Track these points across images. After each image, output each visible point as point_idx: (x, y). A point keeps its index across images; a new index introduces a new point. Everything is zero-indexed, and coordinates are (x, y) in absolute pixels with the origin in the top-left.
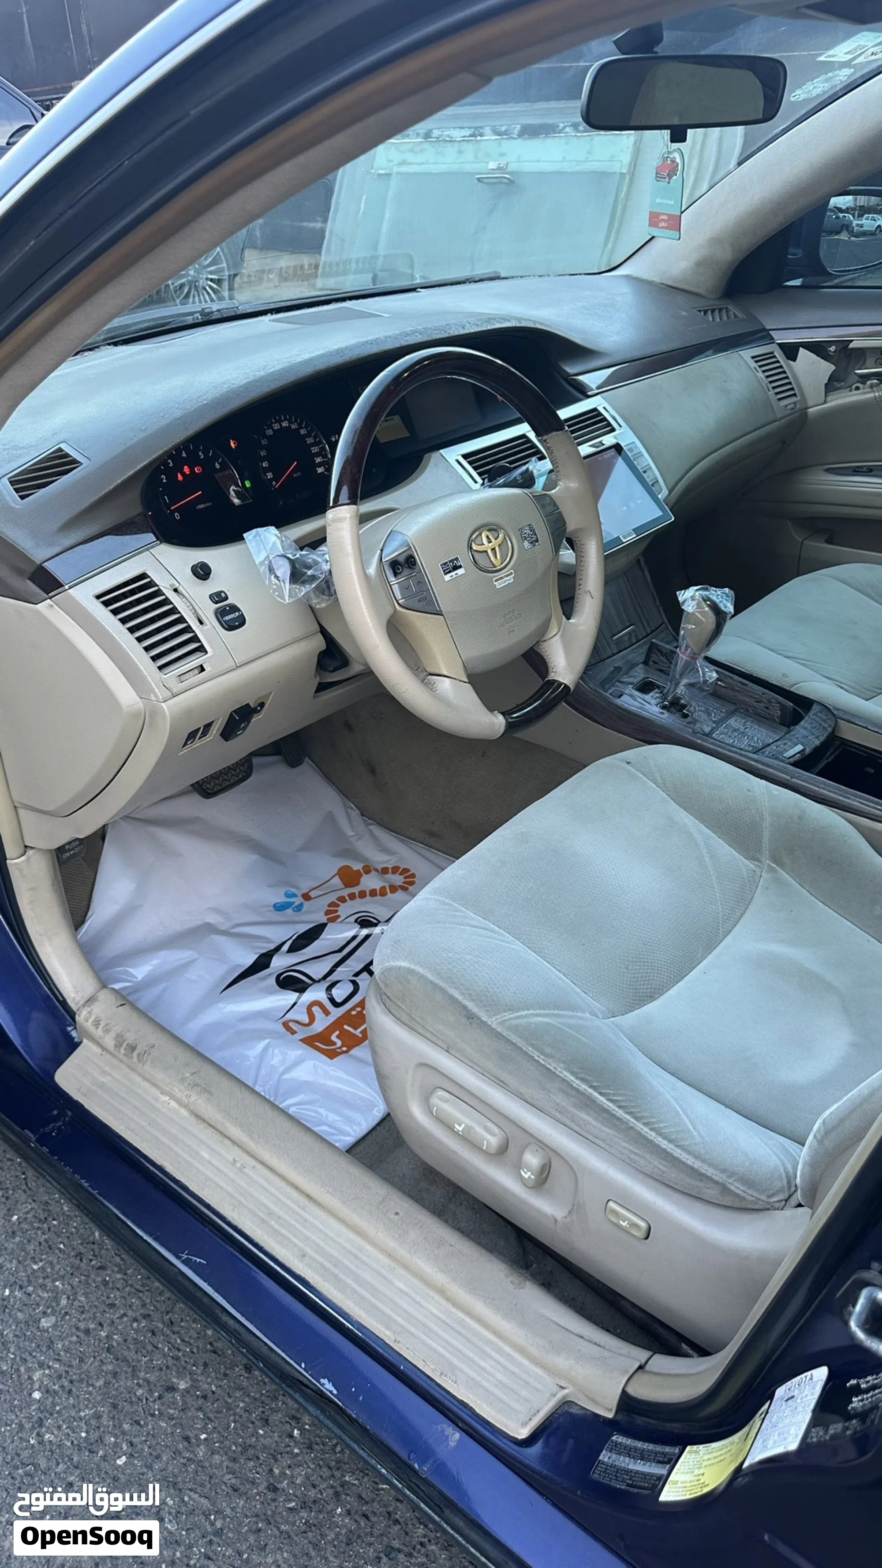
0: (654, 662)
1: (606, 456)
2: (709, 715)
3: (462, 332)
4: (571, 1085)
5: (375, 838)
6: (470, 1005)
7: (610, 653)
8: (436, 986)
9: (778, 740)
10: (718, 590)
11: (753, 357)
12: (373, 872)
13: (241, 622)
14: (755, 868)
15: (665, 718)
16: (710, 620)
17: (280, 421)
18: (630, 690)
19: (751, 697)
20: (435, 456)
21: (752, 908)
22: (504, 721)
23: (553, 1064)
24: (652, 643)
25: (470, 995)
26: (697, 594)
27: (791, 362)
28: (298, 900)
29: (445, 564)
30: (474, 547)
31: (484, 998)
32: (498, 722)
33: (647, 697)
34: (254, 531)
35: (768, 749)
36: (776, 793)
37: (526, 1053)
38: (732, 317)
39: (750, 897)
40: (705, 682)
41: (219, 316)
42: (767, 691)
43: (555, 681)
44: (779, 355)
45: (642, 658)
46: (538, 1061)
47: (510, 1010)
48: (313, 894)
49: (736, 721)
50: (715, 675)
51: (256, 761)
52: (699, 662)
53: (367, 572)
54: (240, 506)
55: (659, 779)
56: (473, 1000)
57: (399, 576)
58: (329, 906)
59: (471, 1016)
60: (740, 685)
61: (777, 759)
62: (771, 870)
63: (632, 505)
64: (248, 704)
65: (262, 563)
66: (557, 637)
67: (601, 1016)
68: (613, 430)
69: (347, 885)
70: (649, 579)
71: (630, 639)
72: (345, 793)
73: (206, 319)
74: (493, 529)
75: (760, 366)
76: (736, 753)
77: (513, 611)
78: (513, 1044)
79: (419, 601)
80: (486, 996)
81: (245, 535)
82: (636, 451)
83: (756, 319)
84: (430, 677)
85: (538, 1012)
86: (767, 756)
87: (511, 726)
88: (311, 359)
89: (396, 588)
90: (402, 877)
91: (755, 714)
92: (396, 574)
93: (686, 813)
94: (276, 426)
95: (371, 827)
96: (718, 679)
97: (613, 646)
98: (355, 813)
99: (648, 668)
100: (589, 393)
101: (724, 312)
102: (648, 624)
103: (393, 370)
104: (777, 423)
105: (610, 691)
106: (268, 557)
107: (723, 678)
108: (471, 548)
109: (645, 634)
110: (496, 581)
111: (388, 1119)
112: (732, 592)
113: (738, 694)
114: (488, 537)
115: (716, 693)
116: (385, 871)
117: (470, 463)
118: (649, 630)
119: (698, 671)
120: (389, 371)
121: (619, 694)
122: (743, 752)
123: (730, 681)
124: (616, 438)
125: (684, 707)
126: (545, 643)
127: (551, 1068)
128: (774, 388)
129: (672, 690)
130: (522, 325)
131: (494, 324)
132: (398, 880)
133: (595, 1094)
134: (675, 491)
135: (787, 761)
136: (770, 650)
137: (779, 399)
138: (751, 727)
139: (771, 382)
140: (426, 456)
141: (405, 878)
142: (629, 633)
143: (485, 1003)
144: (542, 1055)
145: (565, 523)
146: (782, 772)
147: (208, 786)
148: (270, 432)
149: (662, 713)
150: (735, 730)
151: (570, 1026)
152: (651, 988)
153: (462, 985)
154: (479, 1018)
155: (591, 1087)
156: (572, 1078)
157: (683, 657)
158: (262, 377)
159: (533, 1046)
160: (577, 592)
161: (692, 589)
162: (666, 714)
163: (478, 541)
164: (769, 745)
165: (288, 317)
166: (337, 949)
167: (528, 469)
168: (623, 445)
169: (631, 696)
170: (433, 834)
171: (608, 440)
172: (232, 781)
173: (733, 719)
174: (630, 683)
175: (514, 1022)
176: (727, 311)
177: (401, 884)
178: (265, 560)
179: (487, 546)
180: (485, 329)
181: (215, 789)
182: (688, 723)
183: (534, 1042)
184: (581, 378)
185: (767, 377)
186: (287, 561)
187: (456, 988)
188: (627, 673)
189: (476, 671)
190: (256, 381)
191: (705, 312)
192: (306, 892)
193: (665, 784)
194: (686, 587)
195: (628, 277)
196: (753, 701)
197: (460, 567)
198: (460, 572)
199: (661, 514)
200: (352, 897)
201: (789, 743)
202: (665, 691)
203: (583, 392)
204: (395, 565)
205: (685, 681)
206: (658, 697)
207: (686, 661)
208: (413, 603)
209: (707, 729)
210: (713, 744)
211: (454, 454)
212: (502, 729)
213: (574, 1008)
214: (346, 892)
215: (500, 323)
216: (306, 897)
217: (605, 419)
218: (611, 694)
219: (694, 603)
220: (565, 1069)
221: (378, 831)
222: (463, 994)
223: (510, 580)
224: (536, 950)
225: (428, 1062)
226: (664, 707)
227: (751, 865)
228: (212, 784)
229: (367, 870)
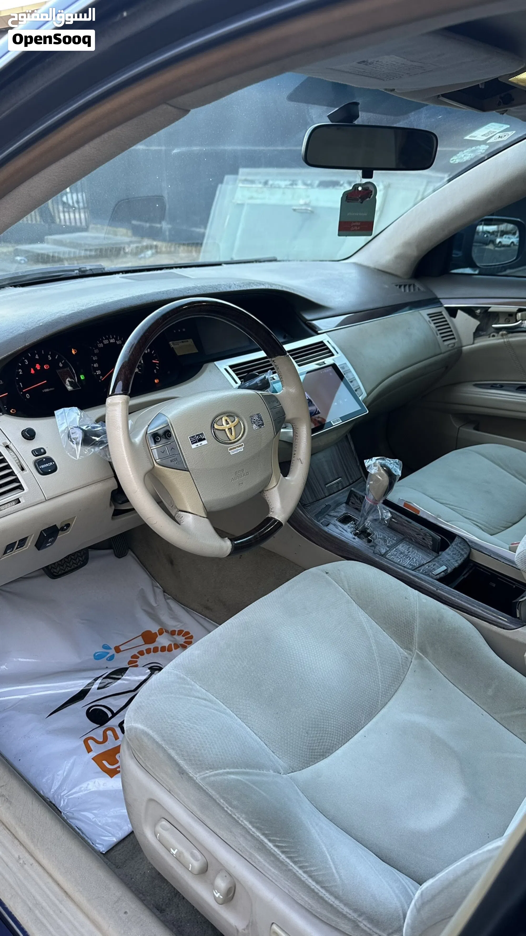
0: (353, 503)
1: (325, 371)
2: (385, 541)
3: (229, 290)
4: (249, 832)
5: (170, 609)
6: (182, 762)
7: (323, 496)
8: (159, 746)
9: (429, 562)
10: (391, 460)
11: (428, 315)
12: (165, 633)
13: (54, 469)
14: (407, 656)
15: (357, 542)
16: (385, 479)
17: (109, 339)
18: (335, 521)
19: (413, 530)
20: (210, 365)
21: (403, 686)
22: (231, 545)
23: (237, 815)
24: (351, 490)
25: (183, 755)
26: (377, 462)
27: (453, 319)
28: (112, 652)
29: (193, 437)
30: (216, 426)
31: (192, 758)
32: (227, 545)
33: (346, 527)
34: (62, 410)
35: (423, 568)
36: (424, 601)
37: (219, 804)
38: (417, 290)
39: (402, 677)
40: (383, 519)
41: (91, 273)
42: (423, 527)
43: (272, 518)
44: (445, 314)
45: (345, 499)
46: (227, 812)
47: (211, 768)
48: (122, 648)
49: (403, 546)
50: (389, 515)
51: (91, 553)
52: (380, 506)
53: (133, 441)
54: (71, 391)
55: (346, 586)
56: (185, 760)
57: (157, 444)
58: (132, 657)
59: (182, 772)
60: (406, 522)
61: (428, 575)
62: (419, 657)
63: (341, 402)
64: (55, 525)
65: (63, 432)
66: (276, 488)
67: (282, 771)
68: (333, 355)
69: (146, 642)
70: (353, 448)
71: (337, 487)
72: (153, 576)
73: (81, 274)
74: (230, 415)
75: (433, 320)
76: (401, 569)
77: (243, 470)
78: (210, 796)
79: (171, 461)
80: (194, 756)
81: (55, 412)
82: (346, 369)
83: (432, 291)
84: (180, 512)
85: (232, 770)
86: (422, 573)
87: (236, 549)
88: (119, 301)
89: (155, 452)
90: (184, 638)
91: (417, 542)
92: (155, 442)
93: (363, 612)
94: (106, 342)
95: (169, 601)
96: (392, 517)
97: (326, 491)
98: (159, 591)
99: (348, 507)
100: (319, 332)
101: (412, 287)
102: (351, 476)
103: (163, 310)
104: (441, 356)
105: (322, 521)
106: (67, 427)
107: (395, 516)
108: (214, 427)
109: (348, 484)
110: (231, 450)
111: (132, 836)
112: (401, 462)
113: (404, 528)
114: (226, 420)
115: (391, 527)
116: (173, 633)
117: (234, 371)
118: (351, 481)
119: (379, 512)
120: (161, 310)
121: (327, 523)
122: (406, 569)
123: (400, 519)
124: (334, 360)
125: (369, 534)
126: (267, 492)
127: (236, 817)
128: (441, 334)
129: (362, 523)
130: (273, 288)
131: (252, 286)
132: (181, 639)
133: (266, 841)
134: (371, 394)
135: (435, 577)
136: (431, 498)
137: (444, 341)
138: (413, 551)
139: (439, 330)
140: (205, 365)
141: (186, 639)
142: (338, 483)
143: (193, 762)
144: (230, 806)
145: (285, 414)
146: (431, 585)
147: (55, 571)
148: (101, 345)
149: (354, 538)
150: (401, 553)
151: (254, 783)
152: (324, 748)
153: (178, 746)
154: (187, 774)
155: (263, 834)
156: (250, 826)
157: (369, 501)
158: (83, 310)
159: (223, 798)
160: (293, 459)
161: (374, 459)
162: (357, 539)
163: (219, 423)
164: (423, 565)
165: (131, 276)
166: (133, 689)
167: (265, 377)
168: (337, 365)
169: (335, 525)
170: (207, 608)
171: (329, 361)
172: (73, 567)
173: (401, 545)
174: (335, 517)
175: (212, 779)
176: (414, 286)
177: (183, 643)
178: (65, 430)
179: (225, 426)
180: (246, 289)
181: (60, 573)
182: (371, 546)
183: (225, 796)
184: (314, 322)
185: (437, 327)
186: (81, 431)
187: (173, 749)
188: (334, 509)
189: (213, 509)
190: (79, 312)
191: (400, 286)
192: (118, 645)
193: (350, 590)
194: (370, 457)
195: (355, 264)
196: (414, 534)
197: (204, 439)
198: (204, 443)
199: (360, 408)
200: (148, 651)
201: (437, 564)
202: (358, 523)
203: (315, 331)
204: (156, 437)
205: (370, 518)
206: (352, 527)
207: (371, 505)
208: (167, 462)
209: (383, 551)
210: (386, 562)
211: (224, 365)
212: (229, 551)
213: (260, 766)
214: (144, 648)
215: (257, 285)
216: (118, 650)
217: (328, 348)
218: (321, 523)
219: (375, 468)
220: (246, 819)
221: (173, 605)
222: (178, 754)
223: (241, 449)
224: (242, 717)
225: (155, 799)
226: (356, 534)
227: (405, 653)
228: (58, 569)
229: (161, 632)
